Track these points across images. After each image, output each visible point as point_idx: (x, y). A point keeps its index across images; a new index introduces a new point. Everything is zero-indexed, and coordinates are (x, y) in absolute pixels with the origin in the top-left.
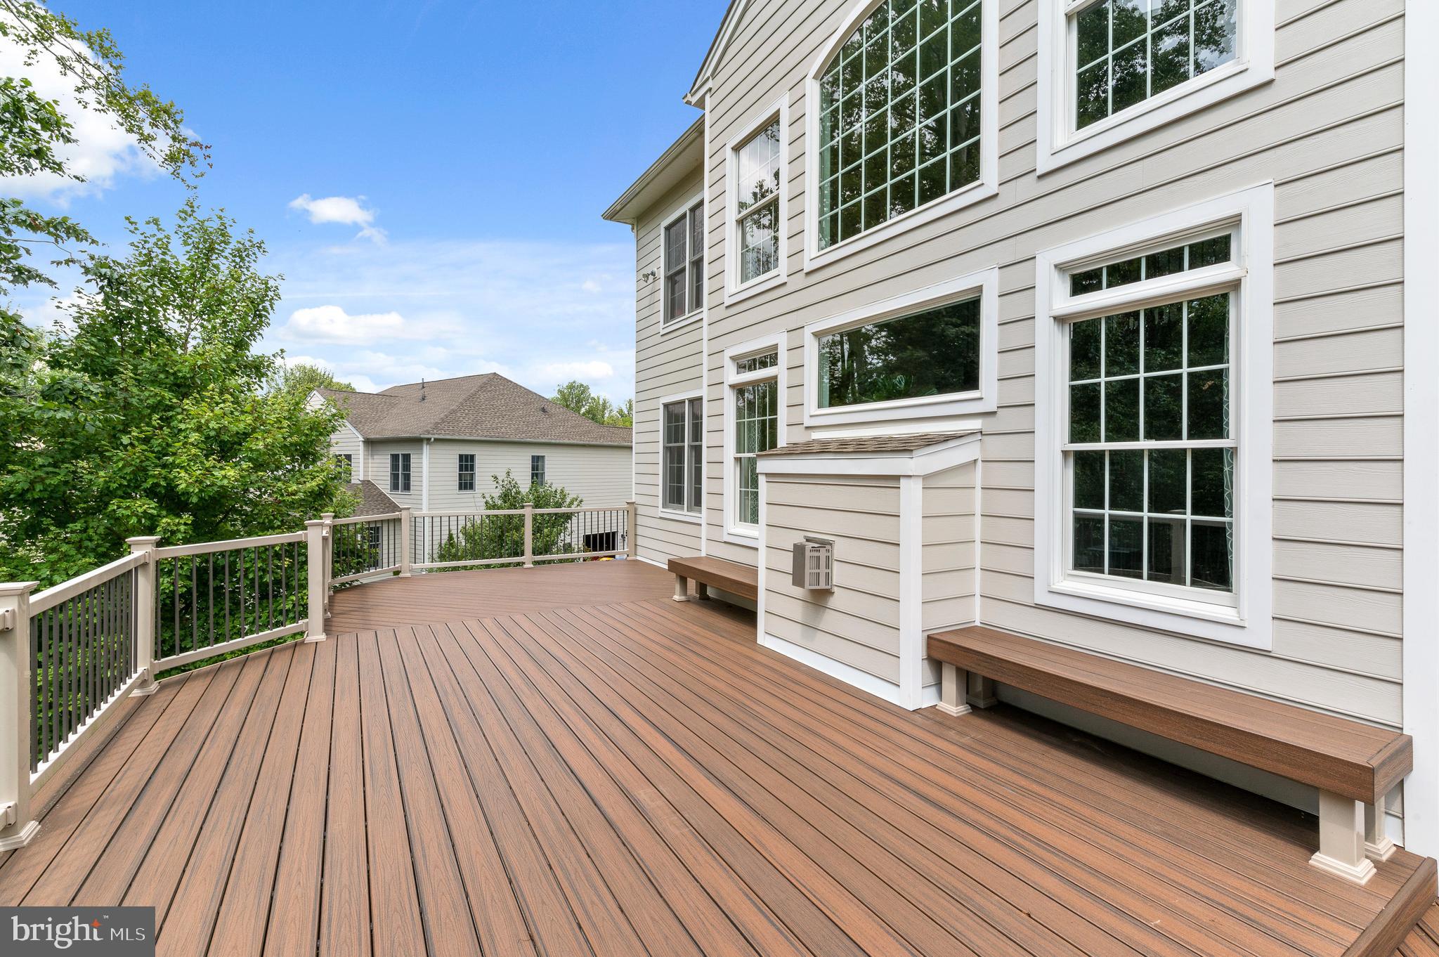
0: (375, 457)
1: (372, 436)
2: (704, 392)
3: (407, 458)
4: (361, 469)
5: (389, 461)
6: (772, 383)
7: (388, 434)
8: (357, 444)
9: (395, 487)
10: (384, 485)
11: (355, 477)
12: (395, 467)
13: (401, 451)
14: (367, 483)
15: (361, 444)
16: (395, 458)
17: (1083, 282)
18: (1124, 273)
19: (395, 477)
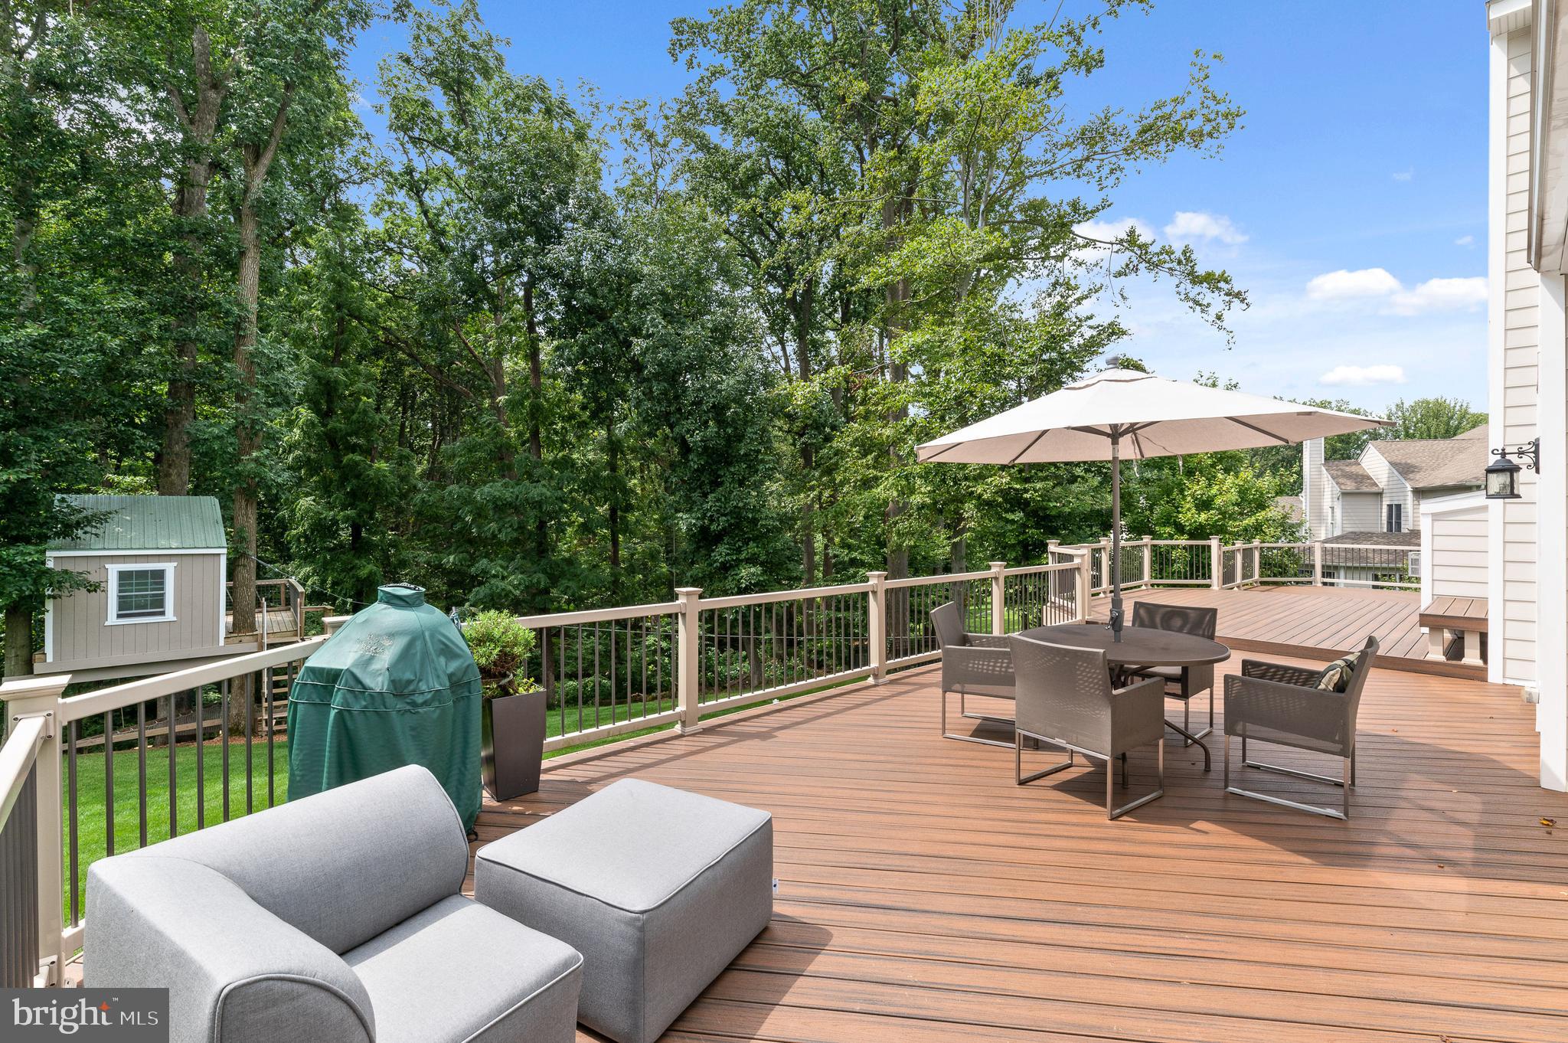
1: (1423, 485)
4: (1410, 518)
8: (1406, 494)
11: (1405, 526)
15: (1411, 494)
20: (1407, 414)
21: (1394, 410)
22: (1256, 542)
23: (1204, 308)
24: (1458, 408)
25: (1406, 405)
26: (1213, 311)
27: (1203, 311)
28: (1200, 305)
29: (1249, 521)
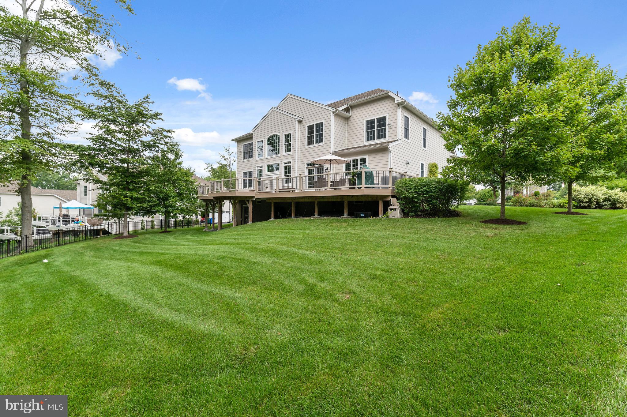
2: (253, 170)
6: (262, 170)
17: (285, 164)
18: (287, 163)
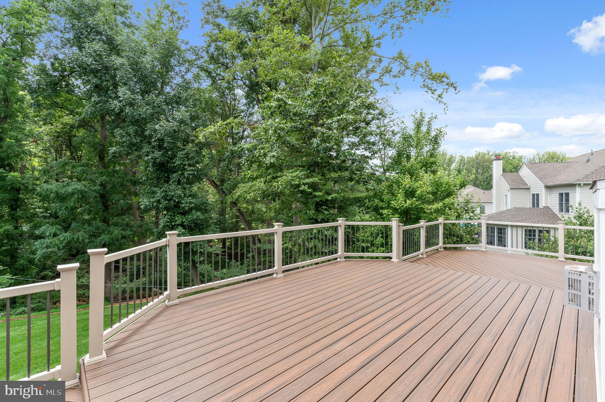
0: (551, 195)
1: (550, 184)
3: (567, 195)
4: (544, 201)
5: (558, 197)
7: (557, 183)
8: (541, 188)
9: (561, 210)
10: (556, 209)
11: (541, 205)
12: (561, 200)
13: (564, 191)
14: (547, 208)
15: (544, 188)
16: (561, 195)
19: (561, 204)
20: (541, 157)
21: (536, 155)
22: (441, 220)
23: (433, 91)
24: (561, 155)
25: (540, 154)
26: (438, 93)
27: (433, 93)
28: (431, 90)
29: (438, 205)
